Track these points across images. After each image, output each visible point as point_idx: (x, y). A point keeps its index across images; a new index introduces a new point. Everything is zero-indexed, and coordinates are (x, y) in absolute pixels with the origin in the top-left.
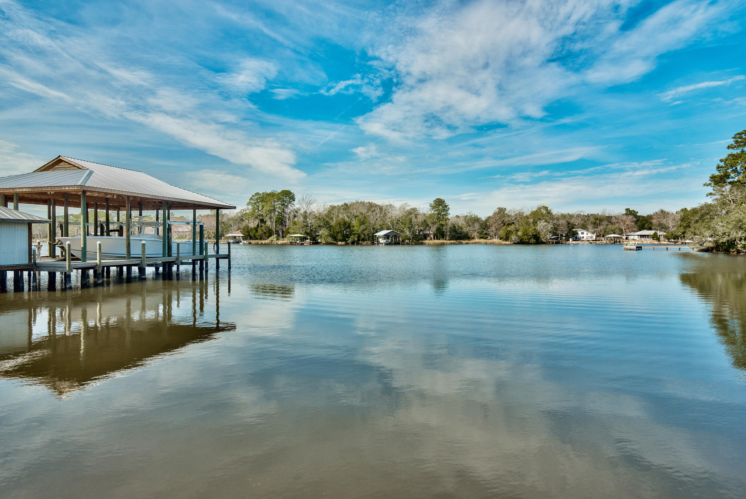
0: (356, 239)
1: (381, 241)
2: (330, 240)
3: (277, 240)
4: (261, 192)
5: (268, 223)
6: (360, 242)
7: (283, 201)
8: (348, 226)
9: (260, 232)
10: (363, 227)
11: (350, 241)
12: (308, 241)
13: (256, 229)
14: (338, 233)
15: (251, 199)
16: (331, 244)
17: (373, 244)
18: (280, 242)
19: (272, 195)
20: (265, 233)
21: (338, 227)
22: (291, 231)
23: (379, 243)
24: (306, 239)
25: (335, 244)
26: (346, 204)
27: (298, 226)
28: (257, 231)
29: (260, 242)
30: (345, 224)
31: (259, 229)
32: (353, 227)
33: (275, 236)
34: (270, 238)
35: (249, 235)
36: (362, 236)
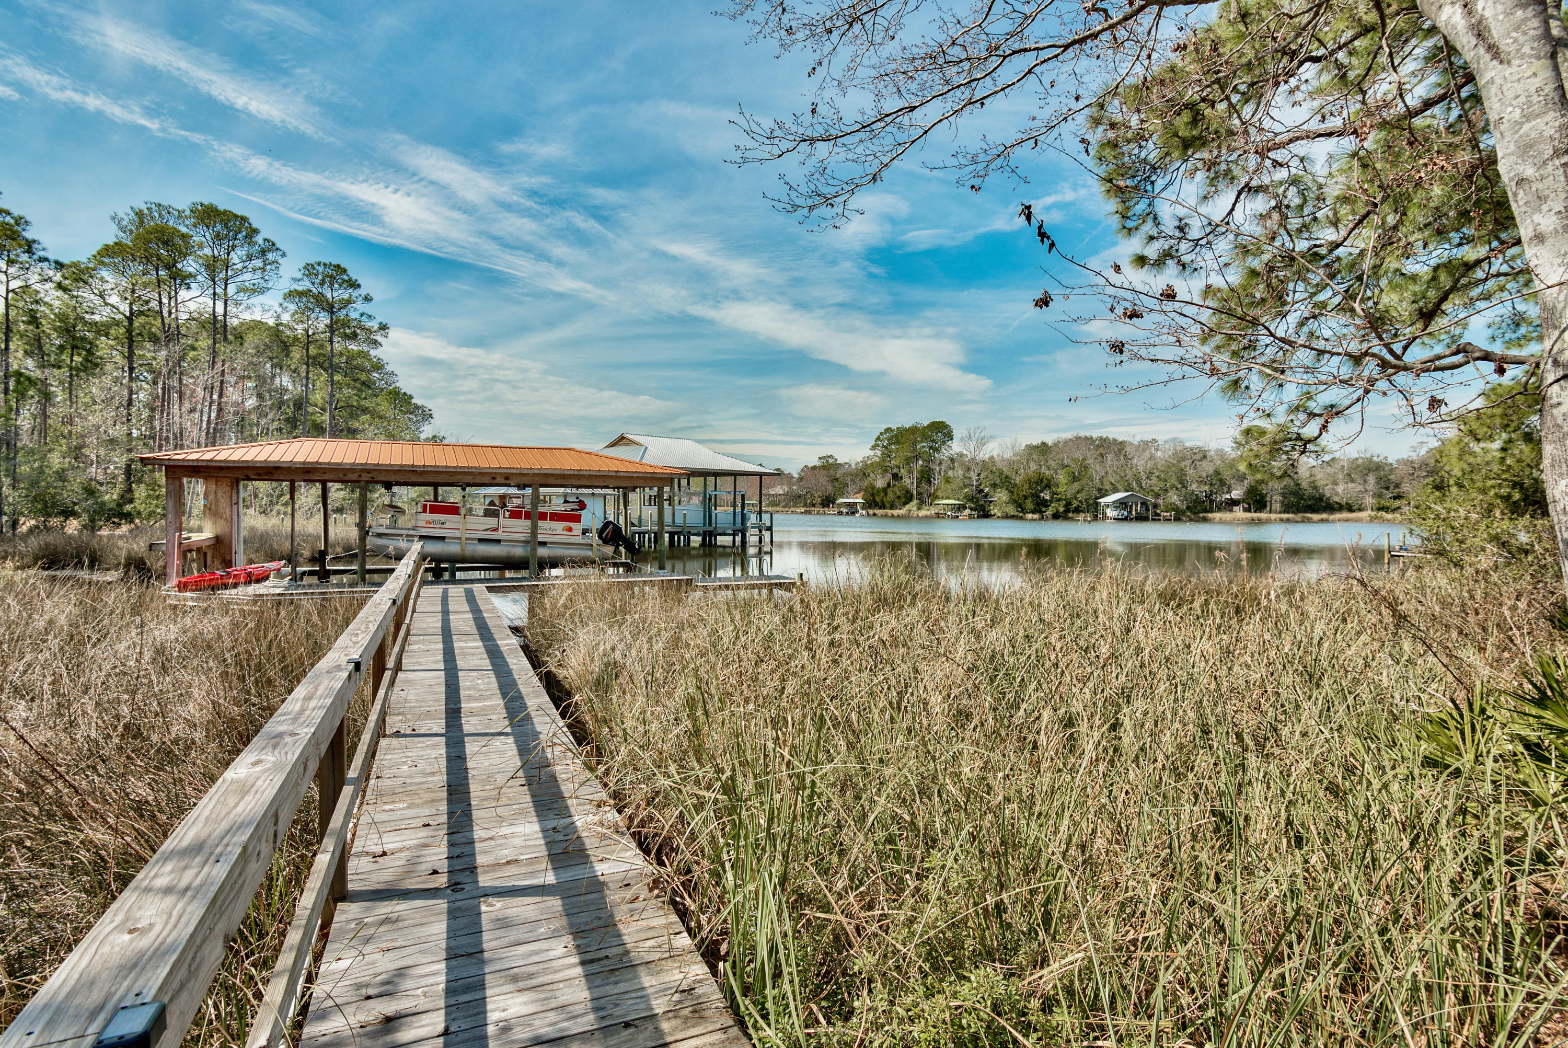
0: (1061, 509)
1: (1111, 513)
2: (1011, 510)
3: (919, 509)
4: (894, 427)
5: (906, 481)
6: (1070, 515)
7: (933, 441)
8: (1045, 483)
9: (891, 496)
10: (1076, 486)
11: (1049, 512)
12: (967, 511)
13: (885, 490)
14: (1026, 497)
15: (878, 439)
16: (1013, 517)
17: (1095, 518)
18: (922, 513)
19: (914, 430)
20: (899, 497)
21: (1026, 486)
22: (940, 494)
23: (1105, 517)
24: (965, 508)
25: (1021, 518)
26: (1044, 444)
27: (954, 486)
28: (886, 495)
29: (890, 512)
30: (1041, 481)
31: (889, 491)
32: (1057, 486)
33: (915, 502)
34: (907, 507)
35: (874, 501)
36: (1075, 504)
